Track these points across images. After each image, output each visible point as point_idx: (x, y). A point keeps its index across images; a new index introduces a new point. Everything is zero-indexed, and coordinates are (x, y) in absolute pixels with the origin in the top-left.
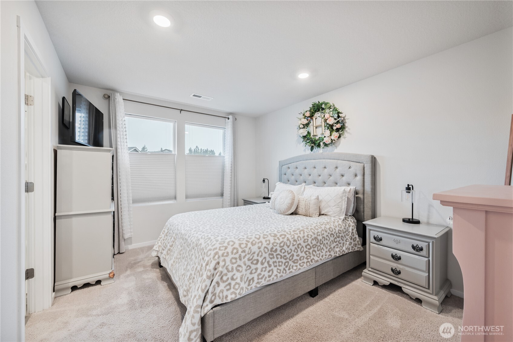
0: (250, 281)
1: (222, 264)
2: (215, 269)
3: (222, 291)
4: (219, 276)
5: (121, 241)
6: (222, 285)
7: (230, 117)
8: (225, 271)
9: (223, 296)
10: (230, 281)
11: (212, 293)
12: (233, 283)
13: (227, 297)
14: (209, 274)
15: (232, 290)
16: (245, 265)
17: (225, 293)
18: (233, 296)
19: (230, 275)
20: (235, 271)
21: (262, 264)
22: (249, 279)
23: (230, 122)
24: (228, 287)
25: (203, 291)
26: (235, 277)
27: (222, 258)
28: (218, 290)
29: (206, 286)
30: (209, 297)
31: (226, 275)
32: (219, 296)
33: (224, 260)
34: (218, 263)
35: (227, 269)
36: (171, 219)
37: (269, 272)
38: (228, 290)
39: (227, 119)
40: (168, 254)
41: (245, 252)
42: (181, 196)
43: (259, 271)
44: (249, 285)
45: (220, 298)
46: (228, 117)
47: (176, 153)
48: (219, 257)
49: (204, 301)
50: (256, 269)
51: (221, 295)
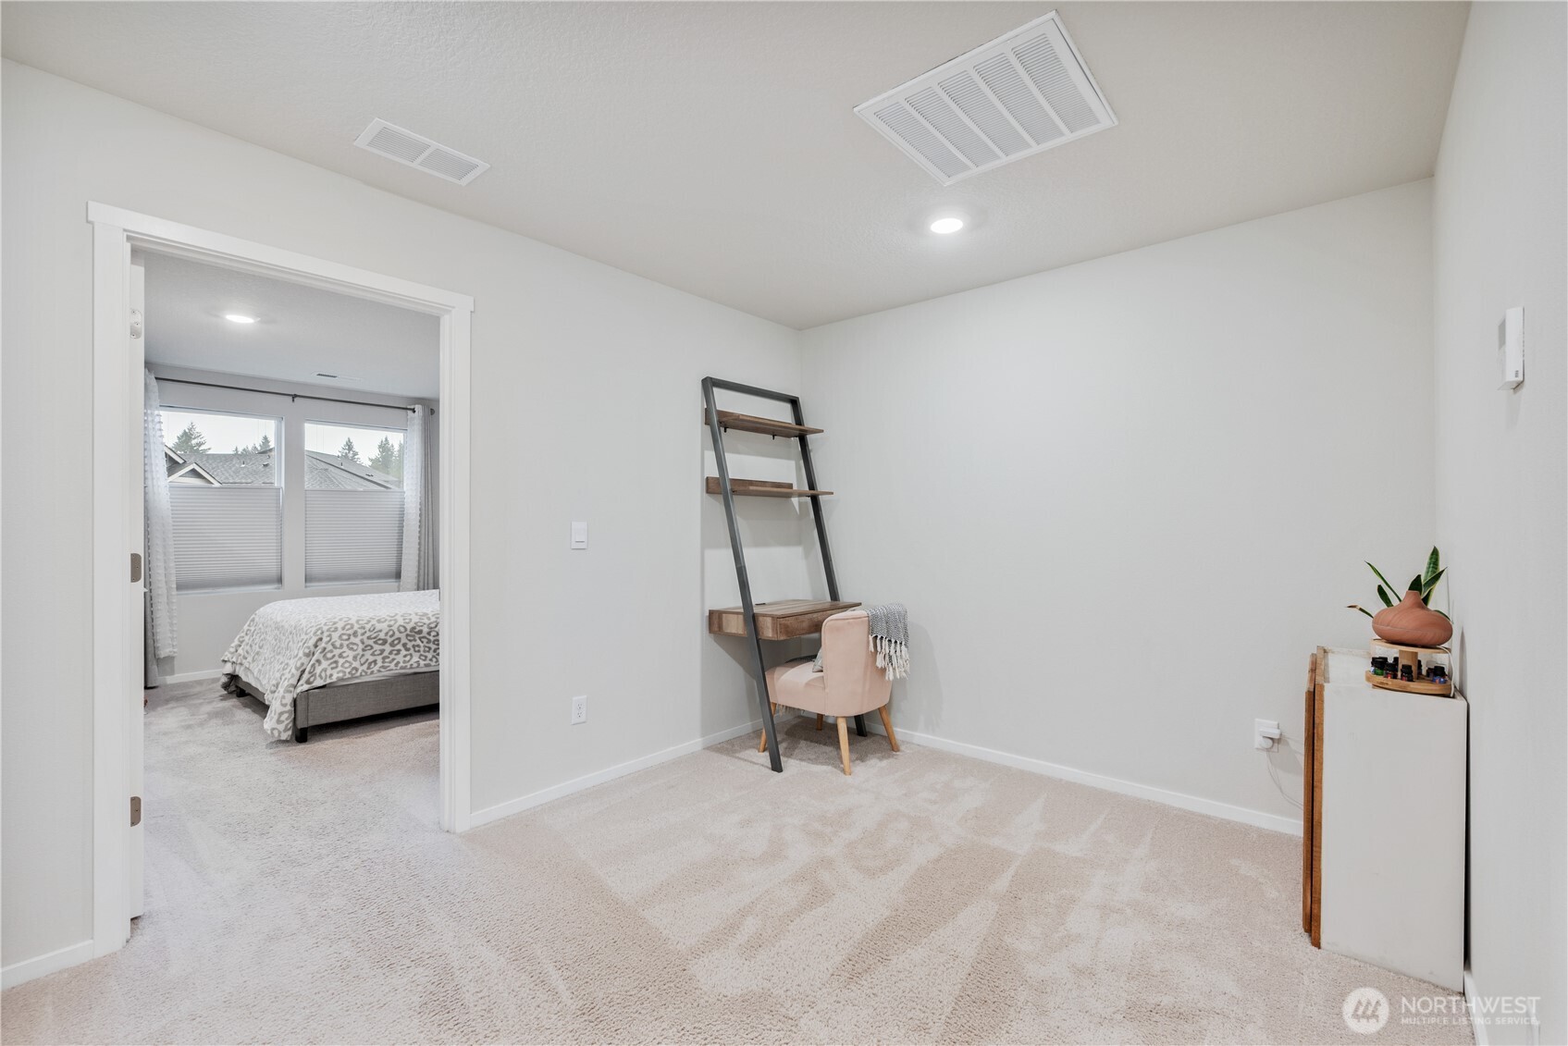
0: (370, 664)
1: (325, 639)
2: (316, 646)
3: (325, 670)
4: (321, 653)
5: (150, 664)
6: (325, 664)
7: (418, 408)
8: (329, 647)
9: (326, 675)
10: (336, 658)
11: (310, 673)
12: (341, 661)
13: (331, 675)
14: (307, 651)
15: (340, 668)
16: (363, 643)
17: (329, 672)
18: (341, 675)
19: (337, 652)
20: (345, 649)
21: (392, 644)
22: (369, 661)
23: (417, 418)
24: (334, 665)
25: (297, 669)
26: (345, 655)
27: (326, 634)
28: (318, 670)
29: (303, 664)
30: (306, 676)
31: (331, 651)
32: (320, 676)
33: (330, 636)
34: (321, 639)
35: (333, 645)
36: (262, 609)
37: (405, 656)
38: (332, 668)
39: (410, 412)
40: (253, 661)
41: (364, 628)
42: (294, 575)
43: (386, 654)
44: (368, 668)
45: (321, 678)
46: (412, 407)
47: (283, 485)
48: (322, 633)
49: (299, 681)
50: (382, 651)
51: (323, 675)
